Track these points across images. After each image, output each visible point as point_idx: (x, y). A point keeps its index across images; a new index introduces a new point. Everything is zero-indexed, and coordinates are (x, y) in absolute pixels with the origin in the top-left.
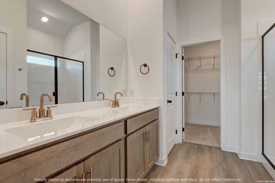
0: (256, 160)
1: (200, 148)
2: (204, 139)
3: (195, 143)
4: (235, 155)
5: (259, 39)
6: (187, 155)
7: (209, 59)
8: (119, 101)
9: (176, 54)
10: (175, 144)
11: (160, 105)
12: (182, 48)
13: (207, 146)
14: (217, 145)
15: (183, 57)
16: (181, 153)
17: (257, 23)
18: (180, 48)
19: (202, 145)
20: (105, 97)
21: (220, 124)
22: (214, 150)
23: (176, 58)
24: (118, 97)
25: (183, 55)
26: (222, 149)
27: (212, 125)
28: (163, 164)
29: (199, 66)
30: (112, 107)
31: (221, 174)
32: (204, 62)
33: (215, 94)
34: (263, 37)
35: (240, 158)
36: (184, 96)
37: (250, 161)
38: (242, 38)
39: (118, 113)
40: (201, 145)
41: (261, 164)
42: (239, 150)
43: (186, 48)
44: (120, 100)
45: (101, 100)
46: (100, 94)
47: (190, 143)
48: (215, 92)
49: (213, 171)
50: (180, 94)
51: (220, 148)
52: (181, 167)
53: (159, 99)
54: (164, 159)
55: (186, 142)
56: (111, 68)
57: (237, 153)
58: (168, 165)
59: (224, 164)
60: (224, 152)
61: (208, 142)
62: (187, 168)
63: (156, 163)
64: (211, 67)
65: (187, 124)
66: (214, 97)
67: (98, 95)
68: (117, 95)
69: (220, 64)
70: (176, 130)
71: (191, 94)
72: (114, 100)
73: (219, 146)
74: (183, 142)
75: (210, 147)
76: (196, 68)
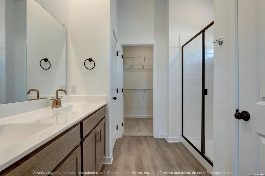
0: (178, 142)
1: (138, 139)
2: (139, 131)
3: (133, 135)
4: (164, 140)
5: (180, 48)
6: (129, 148)
7: (140, 60)
8: (60, 99)
9: (117, 52)
10: (116, 140)
11: (107, 102)
12: (122, 47)
13: (143, 136)
14: (150, 134)
15: (122, 56)
16: (124, 147)
17: (179, 35)
18: (121, 46)
19: (139, 136)
20: (40, 95)
21: (153, 116)
22: (149, 139)
23: (117, 55)
24: (60, 94)
25: (123, 54)
26: (155, 137)
27: (142, 117)
28: (110, 162)
29: (131, 65)
30: (52, 108)
31: (159, 159)
32: (136, 62)
33: (145, 91)
34: (183, 47)
35: (169, 142)
36: (123, 93)
37: (175, 143)
38: (170, 45)
39: (59, 114)
40: (137, 136)
41: (181, 143)
42: (166, 136)
43: (125, 48)
44: (62, 98)
45: (35, 99)
46: (31, 92)
47: (129, 136)
48: (145, 89)
49: (153, 158)
50: (120, 91)
51: (153, 137)
52: (127, 161)
53: (106, 95)
54: (110, 157)
55: (125, 136)
56: (44, 59)
57: (165, 139)
58: (115, 162)
59: (159, 150)
60: (157, 139)
61: (143, 133)
62: (132, 160)
63: (104, 163)
64: (141, 67)
65: (126, 119)
66: (143, 93)
67: (29, 93)
68: (59, 92)
69: (153, 65)
70: (117, 126)
71: (125, 90)
72: (55, 98)
73: (152, 135)
74: (122, 136)
75: (145, 137)
76: (129, 67)
